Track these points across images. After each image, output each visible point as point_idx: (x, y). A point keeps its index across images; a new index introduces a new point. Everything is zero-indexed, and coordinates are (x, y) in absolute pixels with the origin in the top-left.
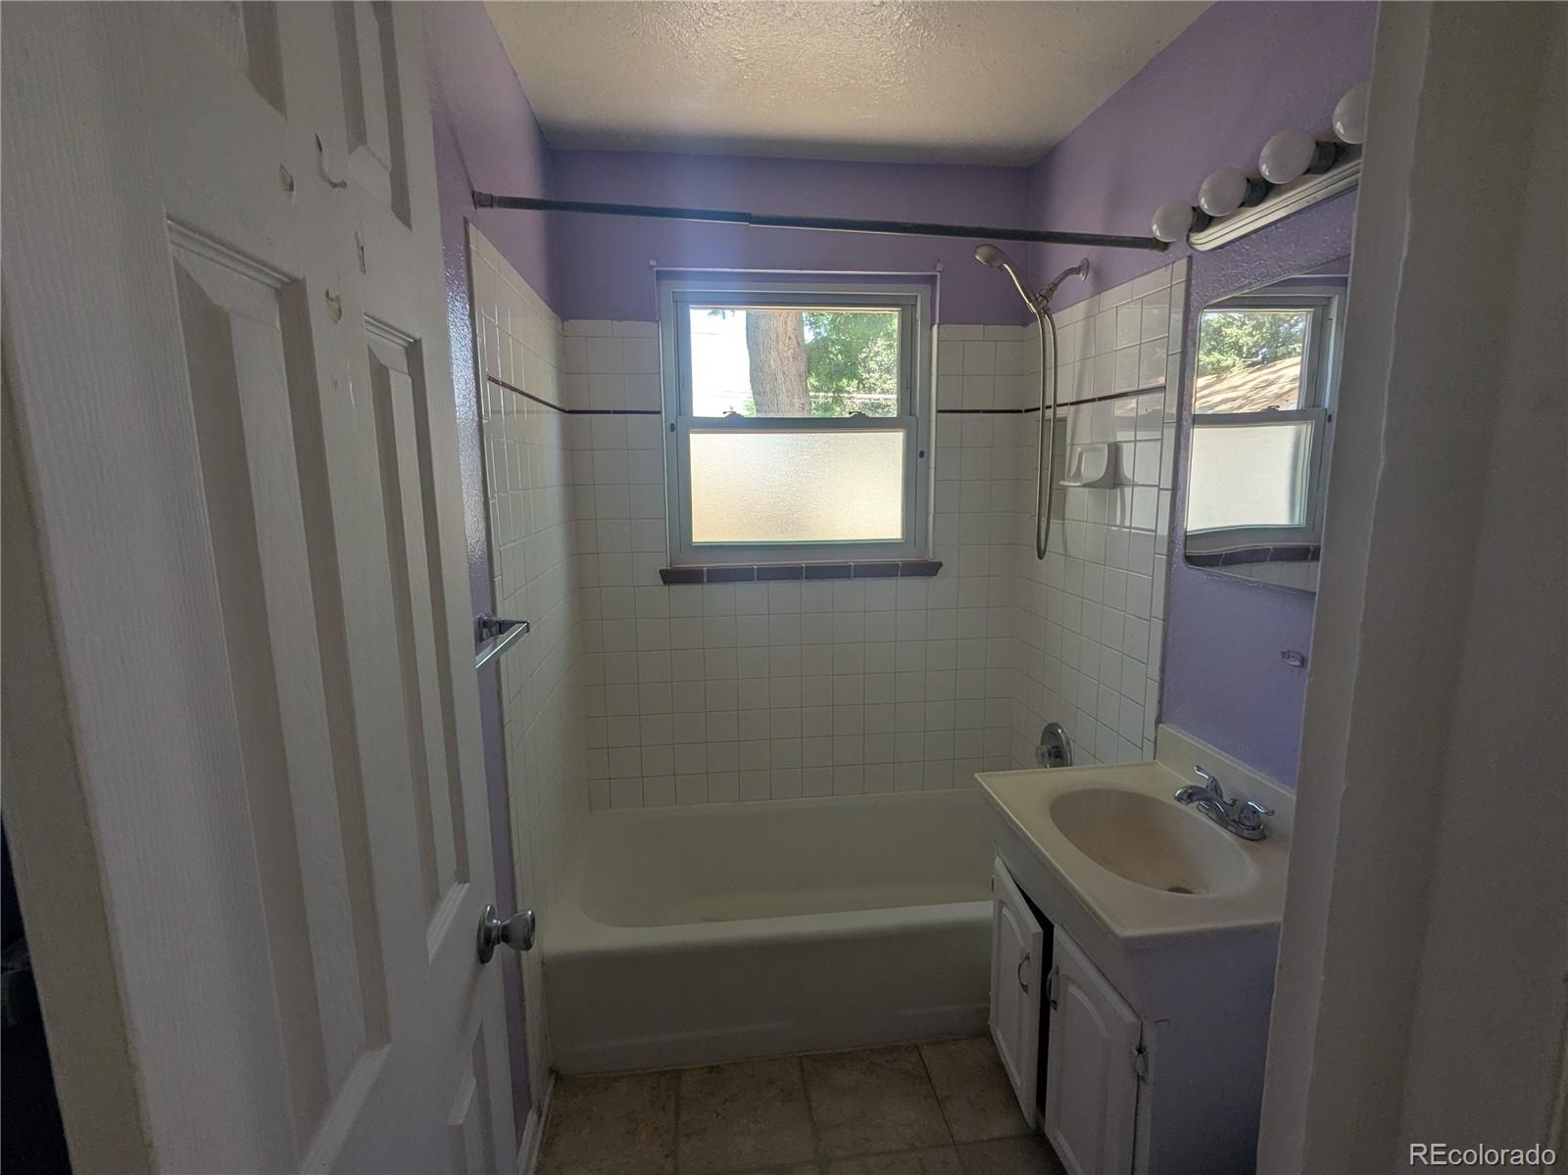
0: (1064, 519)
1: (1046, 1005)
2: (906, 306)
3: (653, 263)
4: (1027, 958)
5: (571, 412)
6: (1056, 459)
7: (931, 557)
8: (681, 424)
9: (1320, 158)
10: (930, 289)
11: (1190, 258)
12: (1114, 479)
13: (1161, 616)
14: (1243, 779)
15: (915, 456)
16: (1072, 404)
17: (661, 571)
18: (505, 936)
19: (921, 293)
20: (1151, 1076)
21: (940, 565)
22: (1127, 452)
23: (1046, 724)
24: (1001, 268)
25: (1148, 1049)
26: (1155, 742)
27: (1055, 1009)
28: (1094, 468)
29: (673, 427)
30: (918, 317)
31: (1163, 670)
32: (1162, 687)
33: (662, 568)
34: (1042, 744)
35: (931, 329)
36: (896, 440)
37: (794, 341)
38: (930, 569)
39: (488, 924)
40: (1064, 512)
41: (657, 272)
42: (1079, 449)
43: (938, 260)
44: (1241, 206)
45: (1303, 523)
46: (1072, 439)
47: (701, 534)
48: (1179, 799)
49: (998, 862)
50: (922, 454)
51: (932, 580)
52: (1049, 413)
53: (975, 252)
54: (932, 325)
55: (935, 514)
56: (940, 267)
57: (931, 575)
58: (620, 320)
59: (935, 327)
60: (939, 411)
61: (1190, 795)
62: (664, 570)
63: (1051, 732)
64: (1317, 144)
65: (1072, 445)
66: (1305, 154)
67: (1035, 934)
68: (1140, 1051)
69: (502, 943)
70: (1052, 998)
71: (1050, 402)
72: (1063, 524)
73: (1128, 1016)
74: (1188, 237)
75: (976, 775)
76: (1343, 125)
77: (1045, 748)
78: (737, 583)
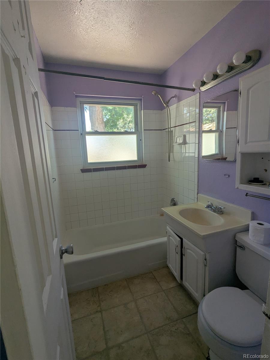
0: (173, 153)
1: (182, 255)
2: (135, 106)
3: (74, 93)
4: (177, 246)
5: (55, 130)
6: (171, 140)
7: (144, 163)
8: (84, 134)
9: (229, 69)
10: (140, 102)
11: (200, 93)
12: (185, 143)
13: (197, 171)
14: (217, 202)
15: (139, 141)
16: (174, 127)
17: (81, 170)
18: (66, 251)
19: (138, 103)
20: (208, 265)
21: (147, 165)
22: (187, 136)
23: (171, 199)
24: (158, 96)
25: (207, 259)
26: (197, 198)
27: (184, 256)
28: (180, 140)
29: (81, 134)
30: (138, 108)
31: (198, 182)
32: (198, 186)
33: (81, 169)
34: (171, 203)
35: (141, 111)
36: (134, 137)
37: (101, 119)
38: (144, 166)
39: (62, 249)
40: (173, 151)
41: (76, 95)
42: (177, 137)
43: (142, 95)
44: (212, 80)
45: (218, 153)
46: (174, 135)
47: (90, 161)
48: (206, 207)
49: (168, 227)
50: (141, 140)
51: (145, 169)
52: (169, 129)
53: (152, 92)
54: (141, 110)
55: (144, 153)
56: (143, 96)
57: (144, 168)
58: (67, 107)
59: (142, 111)
60: (144, 130)
61: (208, 207)
62: (82, 169)
63: (173, 200)
64: (228, 66)
65: (174, 136)
66: (226, 68)
67: (179, 241)
68: (205, 260)
69: (65, 254)
70: (183, 254)
71: (169, 127)
72: (173, 154)
73: (202, 253)
74: (199, 88)
75: (162, 208)
76: (235, 60)
77: (172, 204)
78: (100, 172)
